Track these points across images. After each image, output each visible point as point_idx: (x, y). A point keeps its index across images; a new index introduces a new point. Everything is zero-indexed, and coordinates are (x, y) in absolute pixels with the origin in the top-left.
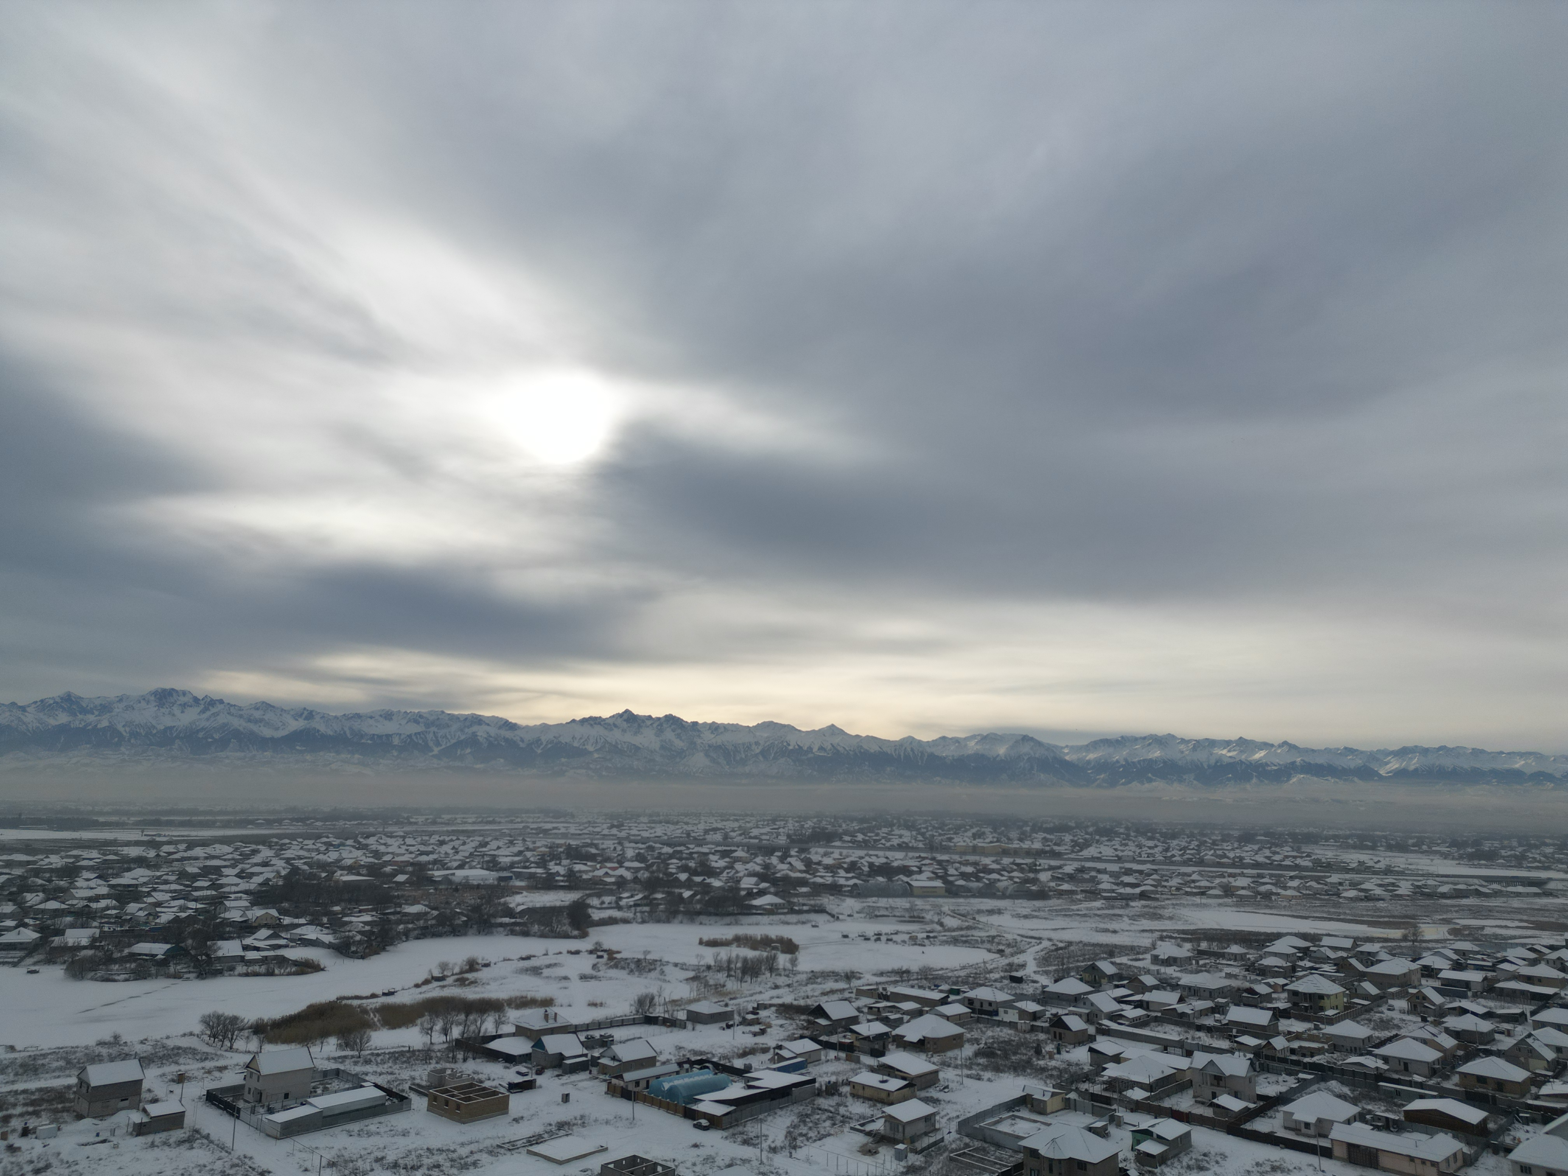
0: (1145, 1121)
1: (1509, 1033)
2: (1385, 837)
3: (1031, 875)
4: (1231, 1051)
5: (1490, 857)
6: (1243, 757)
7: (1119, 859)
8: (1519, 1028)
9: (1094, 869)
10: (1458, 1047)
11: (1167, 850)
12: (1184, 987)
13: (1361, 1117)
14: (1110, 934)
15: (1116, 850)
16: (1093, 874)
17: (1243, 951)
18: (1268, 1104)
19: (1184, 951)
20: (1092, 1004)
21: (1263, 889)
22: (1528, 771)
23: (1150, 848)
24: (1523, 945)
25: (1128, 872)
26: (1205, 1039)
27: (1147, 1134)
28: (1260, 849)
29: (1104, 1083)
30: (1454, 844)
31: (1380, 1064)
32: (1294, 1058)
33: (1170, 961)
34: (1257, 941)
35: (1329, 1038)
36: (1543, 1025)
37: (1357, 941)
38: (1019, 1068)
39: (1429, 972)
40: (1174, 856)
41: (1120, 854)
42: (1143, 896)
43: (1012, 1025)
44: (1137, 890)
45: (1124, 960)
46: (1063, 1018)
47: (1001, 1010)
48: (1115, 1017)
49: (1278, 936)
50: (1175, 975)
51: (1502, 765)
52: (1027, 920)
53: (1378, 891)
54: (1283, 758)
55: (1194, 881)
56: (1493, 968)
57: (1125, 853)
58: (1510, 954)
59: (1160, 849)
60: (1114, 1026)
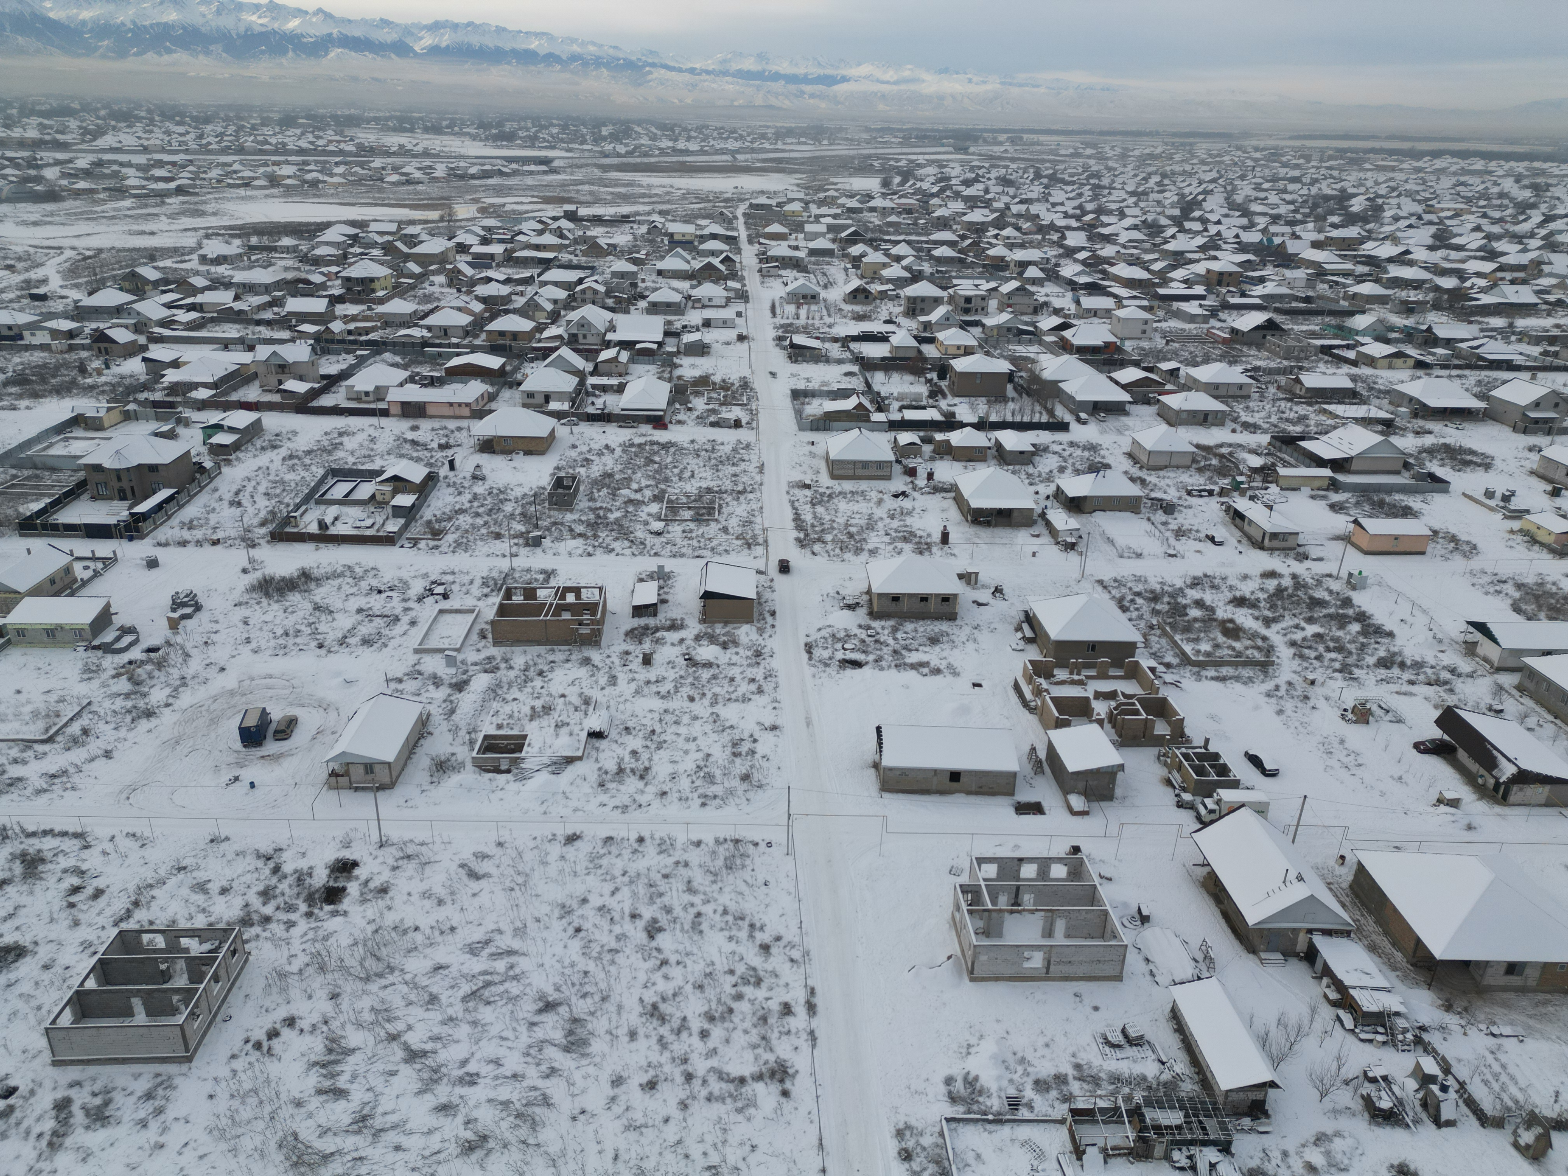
0: (213, 417)
1: (521, 294)
2: (421, 119)
3: (33, 172)
4: (292, 340)
5: (509, 138)
6: (276, 26)
7: (145, 150)
8: (529, 288)
9: (115, 162)
10: (485, 310)
11: (201, 137)
12: (238, 285)
13: (411, 380)
14: (147, 237)
15: (139, 138)
16: (115, 167)
17: (295, 242)
18: (331, 382)
19: (235, 247)
20: (138, 313)
21: (309, 177)
22: (542, 52)
23: (181, 135)
24: (534, 218)
25: (160, 164)
26: (265, 332)
27: (218, 427)
28: (303, 134)
29: (165, 389)
30: (482, 125)
31: (425, 333)
32: (351, 338)
33: (220, 260)
34: (308, 231)
35: (381, 316)
36: (544, 284)
37: (401, 224)
38: (63, 390)
39: (462, 248)
40: (209, 144)
41: (146, 143)
42: (180, 191)
43: (44, 347)
44: (173, 185)
45: (168, 263)
46: (108, 332)
47: (26, 334)
48: (166, 323)
49: (328, 225)
50: (227, 273)
51: (521, 45)
52: (38, 228)
53: (418, 175)
54: (317, 29)
55: (235, 172)
56: (511, 240)
57: (151, 142)
58: (525, 226)
59: (192, 136)
60: (166, 332)
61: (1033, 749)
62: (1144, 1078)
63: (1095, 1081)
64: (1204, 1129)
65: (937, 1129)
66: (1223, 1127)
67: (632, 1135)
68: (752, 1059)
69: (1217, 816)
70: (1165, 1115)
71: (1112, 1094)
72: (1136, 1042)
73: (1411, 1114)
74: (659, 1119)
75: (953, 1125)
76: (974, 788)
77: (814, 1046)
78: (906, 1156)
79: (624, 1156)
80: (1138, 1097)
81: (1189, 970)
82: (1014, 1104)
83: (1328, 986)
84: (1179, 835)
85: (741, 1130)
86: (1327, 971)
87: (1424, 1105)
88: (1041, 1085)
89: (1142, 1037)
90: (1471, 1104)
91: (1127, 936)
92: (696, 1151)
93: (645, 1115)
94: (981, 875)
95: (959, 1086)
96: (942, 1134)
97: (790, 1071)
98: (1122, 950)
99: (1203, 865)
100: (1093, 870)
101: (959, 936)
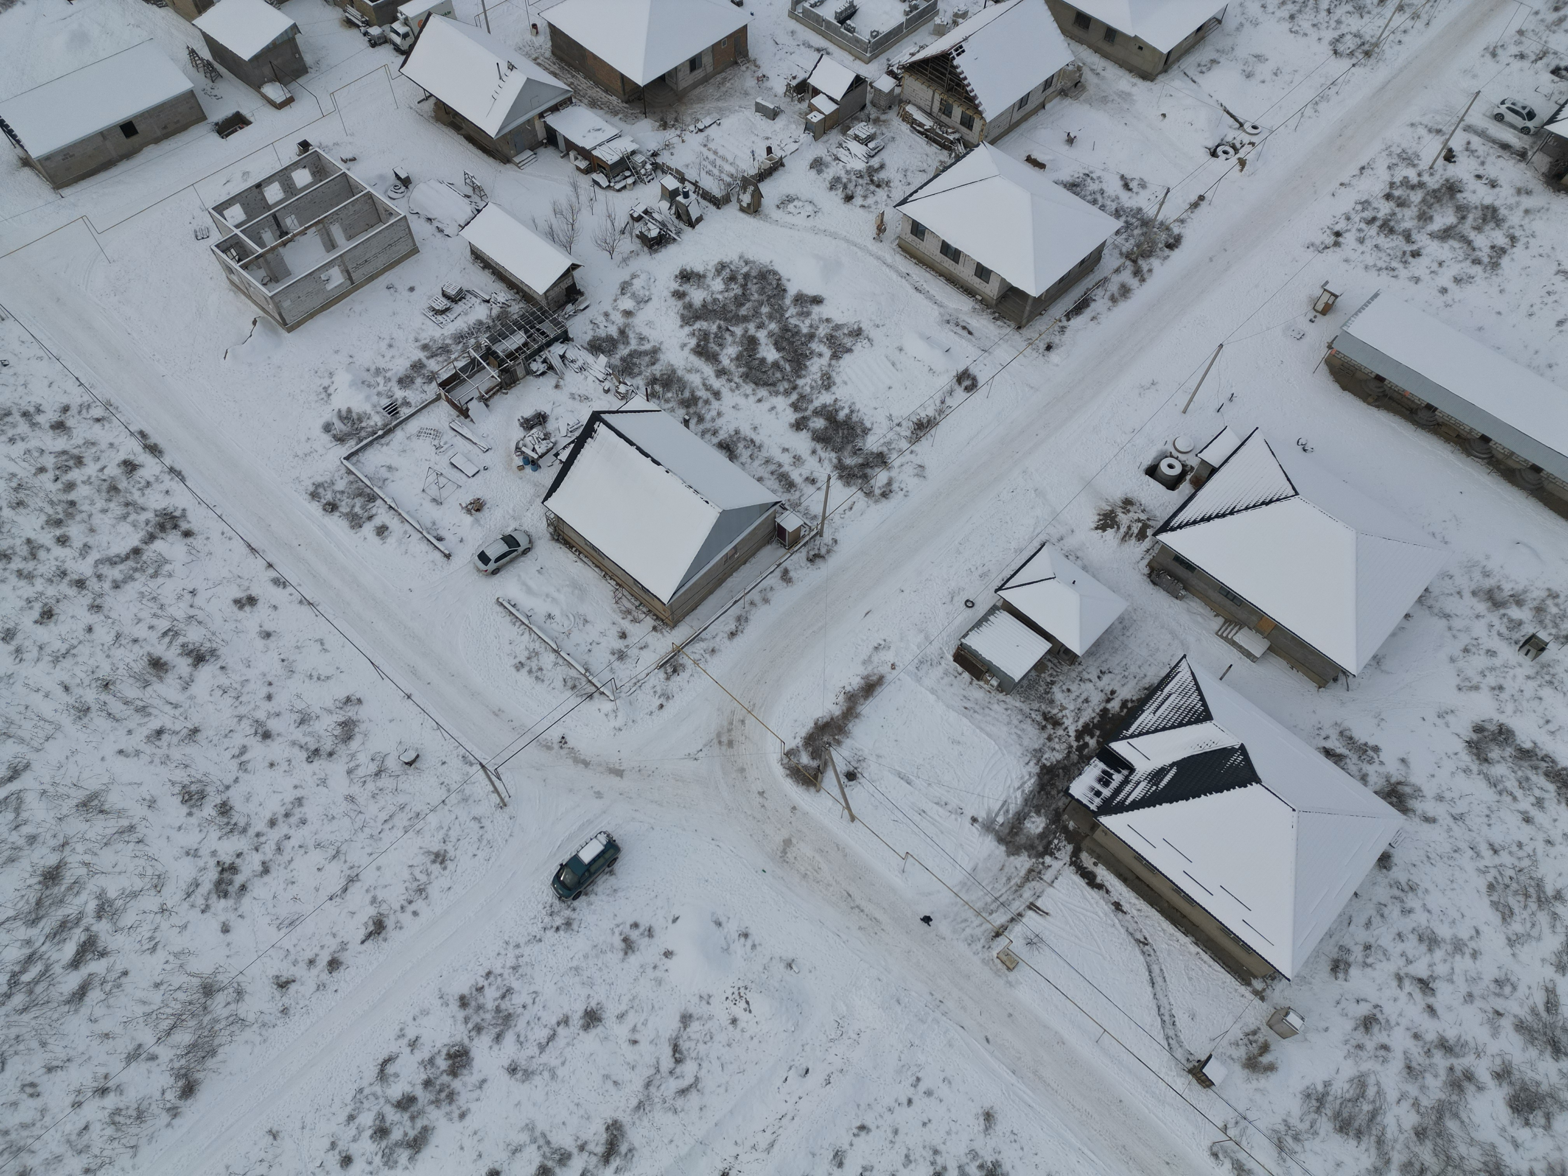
61: (192, 53)
62: (480, 323)
63: (445, 350)
64: (543, 333)
65: (343, 470)
66: (556, 323)
67: (67, 663)
68: (130, 529)
69: (412, 37)
70: (511, 341)
71: (463, 352)
72: (457, 298)
73: (673, 229)
74: (81, 634)
75: (354, 459)
76: (159, 133)
77: (183, 480)
78: (332, 507)
79: (72, 683)
80: (484, 341)
81: (467, 210)
82: (392, 410)
83: (576, 159)
84: (391, 78)
85: (168, 589)
86: (570, 146)
87: (679, 216)
88: (405, 382)
89: (461, 290)
90: (706, 196)
91: (400, 208)
92: (141, 631)
93: (63, 641)
94: (230, 224)
95: (339, 427)
96: (350, 472)
97: (177, 514)
98: (403, 223)
99: (427, 98)
100: (333, 158)
101: (249, 297)
